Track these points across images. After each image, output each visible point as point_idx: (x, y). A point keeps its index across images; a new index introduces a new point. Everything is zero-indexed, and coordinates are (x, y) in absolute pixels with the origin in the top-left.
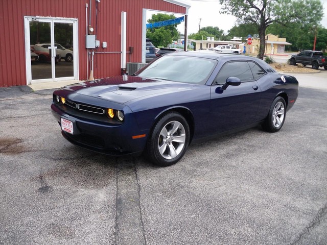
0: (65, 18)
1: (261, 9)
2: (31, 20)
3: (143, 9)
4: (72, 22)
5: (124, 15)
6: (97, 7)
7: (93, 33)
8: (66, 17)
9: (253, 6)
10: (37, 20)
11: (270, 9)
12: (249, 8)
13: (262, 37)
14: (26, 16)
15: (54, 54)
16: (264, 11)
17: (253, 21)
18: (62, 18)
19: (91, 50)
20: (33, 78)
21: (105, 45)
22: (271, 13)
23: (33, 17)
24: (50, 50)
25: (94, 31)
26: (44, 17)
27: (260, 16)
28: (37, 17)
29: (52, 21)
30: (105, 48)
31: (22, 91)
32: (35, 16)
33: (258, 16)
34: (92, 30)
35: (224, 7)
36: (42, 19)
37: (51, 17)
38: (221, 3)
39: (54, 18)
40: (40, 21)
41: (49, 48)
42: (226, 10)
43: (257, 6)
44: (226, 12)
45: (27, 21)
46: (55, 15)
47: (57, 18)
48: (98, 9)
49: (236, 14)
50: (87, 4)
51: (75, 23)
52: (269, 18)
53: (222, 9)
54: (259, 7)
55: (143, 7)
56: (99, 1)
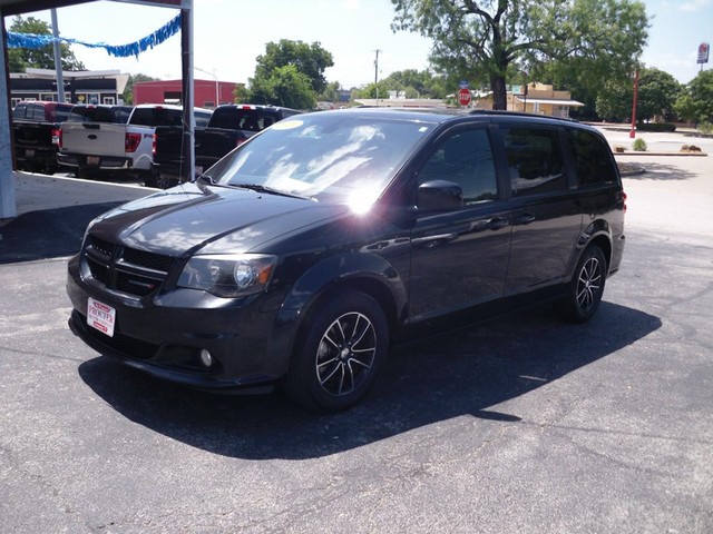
1: (493, 15)
9: (473, 9)
11: (514, 17)
12: (463, 13)
16: (501, 23)
17: (474, 46)
22: (518, 26)
27: (492, 36)
33: (486, 34)
35: (402, 15)
38: (398, 9)
42: (407, 21)
43: (482, 8)
44: (406, 26)
49: (430, 31)
52: (515, 38)
53: (397, 19)
54: (486, 11)
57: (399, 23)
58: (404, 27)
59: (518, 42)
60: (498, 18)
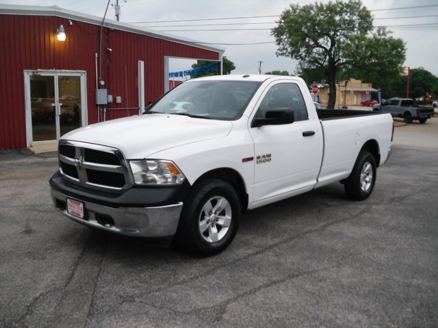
0: (70, 71)
1: (328, 48)
2: (31, 74)
3: (165, 57)
4: (79, 75)
5: (142, 64)
6: (108, 57)
7: (104, 87)
8: (73, 69)
9: (318, 45)
10: (39, 73)
12: (313, 47)
13: (331, 83)
14: (26, 69)
15: (58, 112)
16: (332, 52)
17: (319, 63)
18: (67, 71)
19: (102, 106)
20: (35, 139)
21: (119, 100)
23: (34, 71)
24: (54, 107)
25: (105, 85)
26: (46, 70)
27: (328, 57)
28: (39, 70)
29: (56, 74)
30: (119, 104)
31: (21, 154)
32: (36, 69)
33: (325, 58)
34: (103, 83)
35: (282, 48)
36: (44, 73)
37: (54, 70)
38: (279, 44)
39: (58, 71)
40: (42, 74)
41: (53, 105)
42: (285, 51)
43: (323, 45)
45: (27, 76)
46: (59, 67)
47: (62, 70)
48: (110, 59)
49: (296, 56)
50: (96, 54)
51: (83, 76)
52: (339, 60)
53: (279, 49)
54: (325, 46)
55: (164, 55)
56: (111, 50)
57: (280, 52)
58: (283, 54)
59: (341, 61)
60: (331, 49)
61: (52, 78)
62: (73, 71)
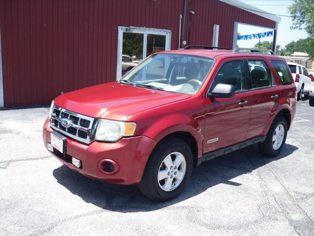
0: (158, 29)
2: (124, 30)
3: (235, 22)
4: (165, 34)
5: (217, 28)
6: (190, 19)
7: (185, 46)
8: (160, 28)
10: (131, 30)
14: (120, 26)
18: (156, 29)
23: (127, 27)
26: (138, 28)
28: (131, 27)
29: (146, 32)
32: (129, 26)
34: (185, 43)
35: (296, 23)
37: (144, 28)
39: (148, 29)
40: (134, 31)
42: (298, 25)
45: (121, 31)
46: (149, 26)
47: (151, 29)
48: (191, 21)
50: (181, 16)
51: (168, 35)
55: (234, 21)
56: (193, 13)
57: (294, 26)
58: (296, 28)
61: (142, 35)
62: (160, 30)
